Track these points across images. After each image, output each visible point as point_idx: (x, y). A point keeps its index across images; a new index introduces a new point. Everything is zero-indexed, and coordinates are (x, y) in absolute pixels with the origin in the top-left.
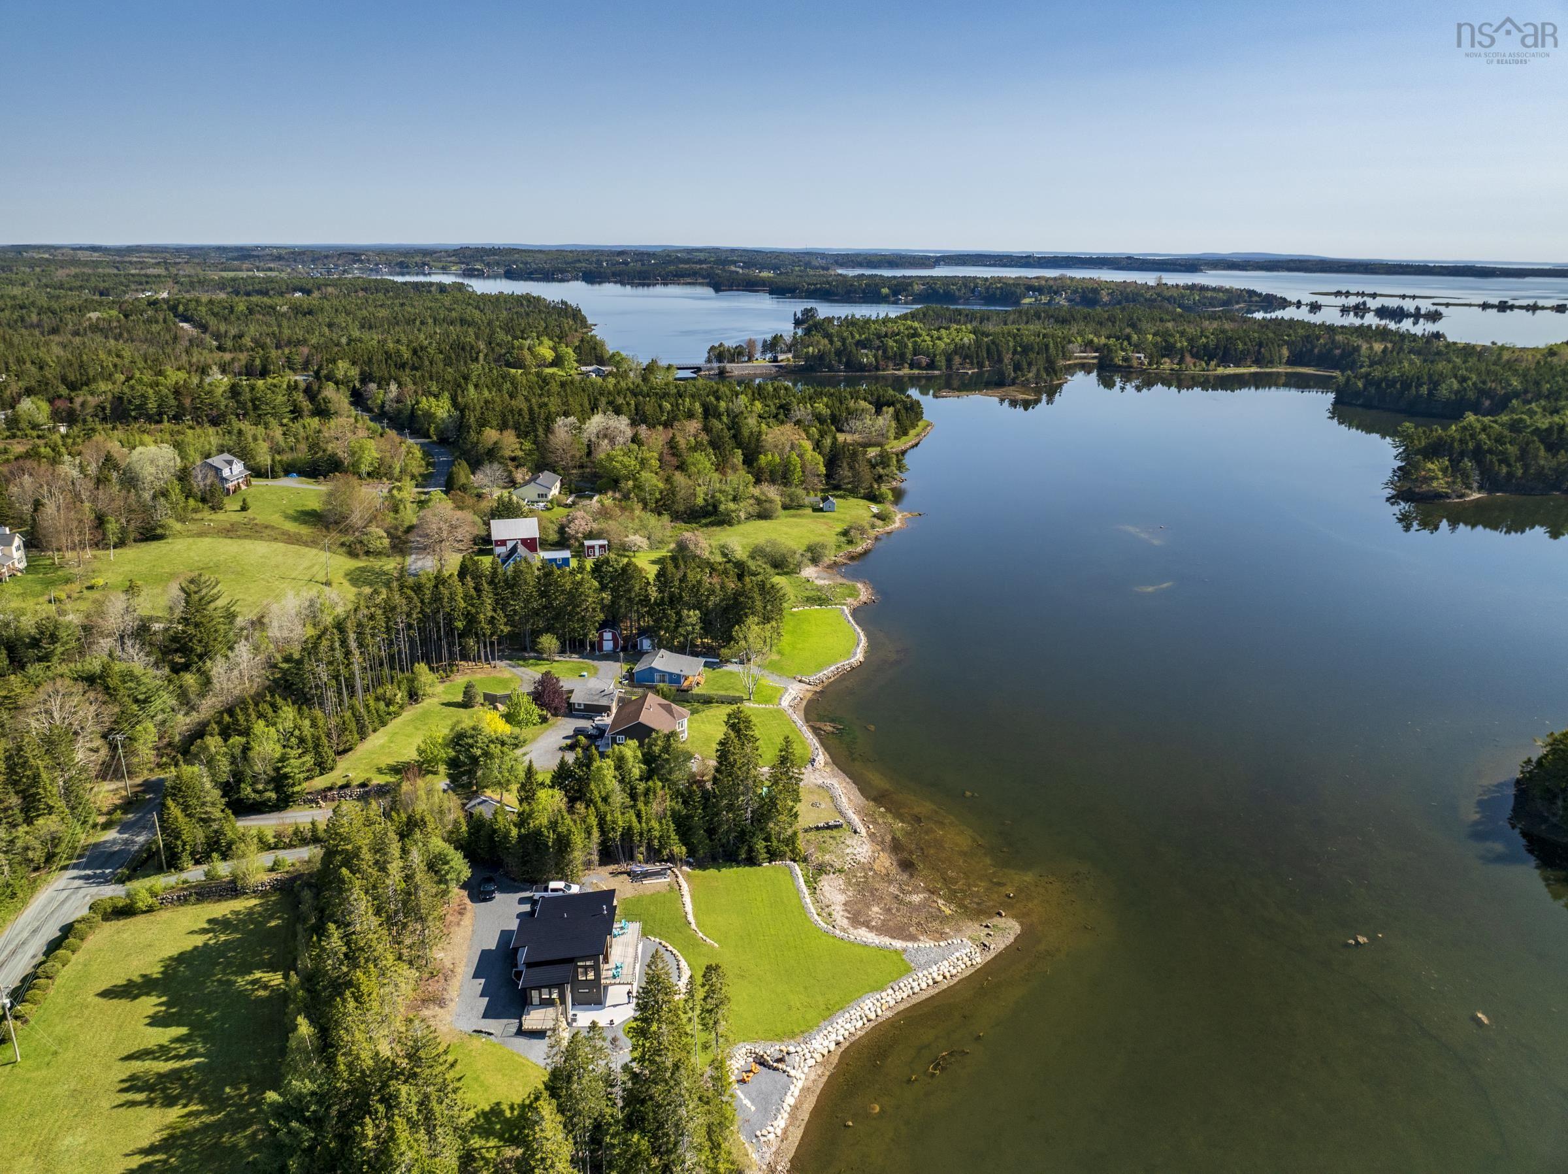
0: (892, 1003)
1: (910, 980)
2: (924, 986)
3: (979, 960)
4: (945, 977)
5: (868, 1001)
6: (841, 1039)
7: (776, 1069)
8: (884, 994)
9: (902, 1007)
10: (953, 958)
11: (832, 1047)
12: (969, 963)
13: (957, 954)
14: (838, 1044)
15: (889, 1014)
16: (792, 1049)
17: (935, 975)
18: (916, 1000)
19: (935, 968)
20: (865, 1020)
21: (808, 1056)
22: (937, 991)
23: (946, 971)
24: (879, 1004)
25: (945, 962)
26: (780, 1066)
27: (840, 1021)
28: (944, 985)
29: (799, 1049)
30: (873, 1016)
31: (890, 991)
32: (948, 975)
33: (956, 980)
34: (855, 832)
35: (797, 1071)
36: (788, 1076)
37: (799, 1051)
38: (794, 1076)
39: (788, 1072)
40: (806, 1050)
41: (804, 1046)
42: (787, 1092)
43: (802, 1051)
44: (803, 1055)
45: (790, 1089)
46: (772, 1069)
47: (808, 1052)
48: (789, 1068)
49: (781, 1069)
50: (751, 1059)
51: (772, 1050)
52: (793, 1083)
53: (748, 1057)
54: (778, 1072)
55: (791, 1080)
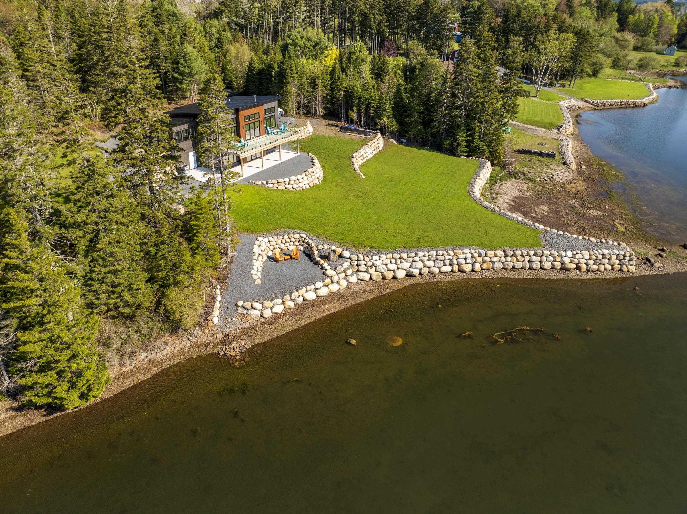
0: (498, 266)
1: (532, 253)
2: (547, 265)
3: (632, 268)
4: (578, 268)
5: (467, 251)
6: (416, 272)
7: (317, 263)
8: (491, 253)
9: (509, 274)
10: (599, 253)
11: (401, 274)
12: (617, 267)
13: (606, 252)
14: (409, 275)
15: (489, 274)
16: (347, 254)
17: (567, 260)
18: (530, 275)
19: (570, 254)
20: (456, 268)
21: (363, 268)
22: (562, 276)
23: (583, 261)
24: (480, 259)
25: (586, 253)
26: (322, 262)
27: (421, 254)
28: (575, 275)
29: (354, 257)
30: (468, 268)
31: (500, 253)
32: (584, 267)
33: (592, 276)
34: (565, 163)
35: (337, 274)
36: (324, 273)
37: (353, 258)
38: (332, 277)
39: (326, 270)
40: (364, 262)
41: (364, 258)
42: (308, 285)
43: (357, 260)
44: (357, 265)
45: (316, 284)
46: (312, 261)
47: (365, 265)
48: (329, 267)
49: (321, 265)
50: (302, 248)
51: (326, 247)
52: (324, 282)
53: (300, 245)
54: (317, 266)
55: (325, 279)
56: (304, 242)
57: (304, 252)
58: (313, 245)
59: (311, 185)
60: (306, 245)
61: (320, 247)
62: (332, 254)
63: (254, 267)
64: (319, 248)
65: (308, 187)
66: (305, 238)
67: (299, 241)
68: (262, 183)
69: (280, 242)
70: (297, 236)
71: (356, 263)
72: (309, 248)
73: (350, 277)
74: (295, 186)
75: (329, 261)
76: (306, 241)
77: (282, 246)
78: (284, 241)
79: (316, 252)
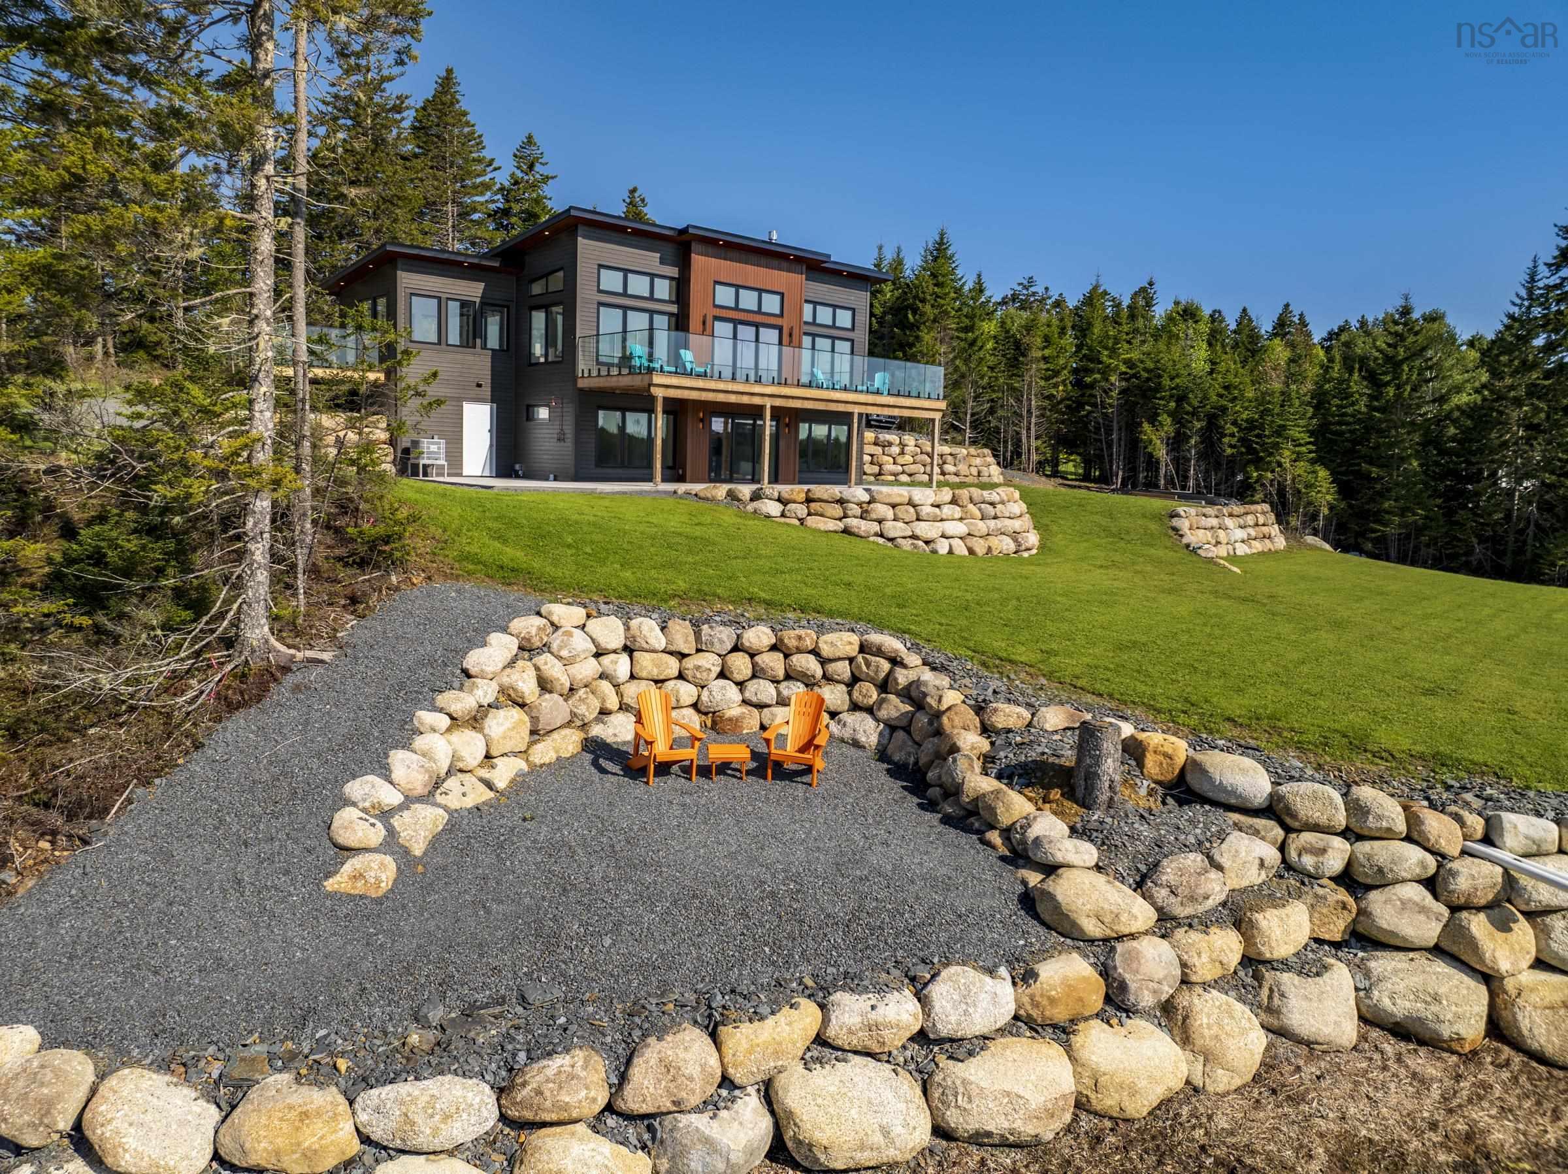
7: (969, 819)
16: (1241, 774)
21: (1407, 911)
26: (1017, 807)
29: (1319, 799)
35: (1166, 924)
36: (1029, 901)
37: (1306, 810)
38: (1109, 943)
39: (1051, 869)
40: (1413, 858)
41: (1413, 820)
42: (852, 982)
43: (1349, 834)
44: (1347, 879)
45: (940, 992)
46: (930, 806)
47: (1431, 884)
48: (1085, 853)
49: (1007, 833)
50: (868, 730)
51: (1054, 718)
52: (1029, 976)
53: (855, 707)
54: (967, 841)
55: (1045, 954)
56: (884, 686)
57: (882, 755)
58: (952, 697)
59: (980, 550)
60: (896, 707)
61: (1009, 715)
62: (1111, 766)
63: (399, 759)
64: (1000, 721)
65: (961, 549)
66: (896, 661)
67: (855, 680)
68: (731, 495)
69: (709, 662)
70: (842, 642)
71: (1337, 854)
72: (922, 719)
73: (1287, 978)
74: (895, 529)
75: (1086, 803)
76: (903, 677)
77: (726, 697)
78: (741, 665)
79: (971, 741)
